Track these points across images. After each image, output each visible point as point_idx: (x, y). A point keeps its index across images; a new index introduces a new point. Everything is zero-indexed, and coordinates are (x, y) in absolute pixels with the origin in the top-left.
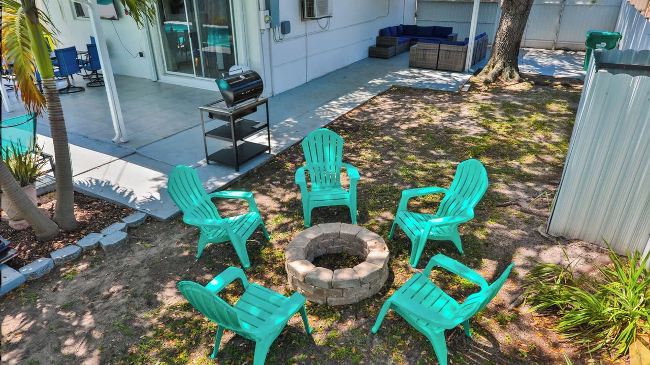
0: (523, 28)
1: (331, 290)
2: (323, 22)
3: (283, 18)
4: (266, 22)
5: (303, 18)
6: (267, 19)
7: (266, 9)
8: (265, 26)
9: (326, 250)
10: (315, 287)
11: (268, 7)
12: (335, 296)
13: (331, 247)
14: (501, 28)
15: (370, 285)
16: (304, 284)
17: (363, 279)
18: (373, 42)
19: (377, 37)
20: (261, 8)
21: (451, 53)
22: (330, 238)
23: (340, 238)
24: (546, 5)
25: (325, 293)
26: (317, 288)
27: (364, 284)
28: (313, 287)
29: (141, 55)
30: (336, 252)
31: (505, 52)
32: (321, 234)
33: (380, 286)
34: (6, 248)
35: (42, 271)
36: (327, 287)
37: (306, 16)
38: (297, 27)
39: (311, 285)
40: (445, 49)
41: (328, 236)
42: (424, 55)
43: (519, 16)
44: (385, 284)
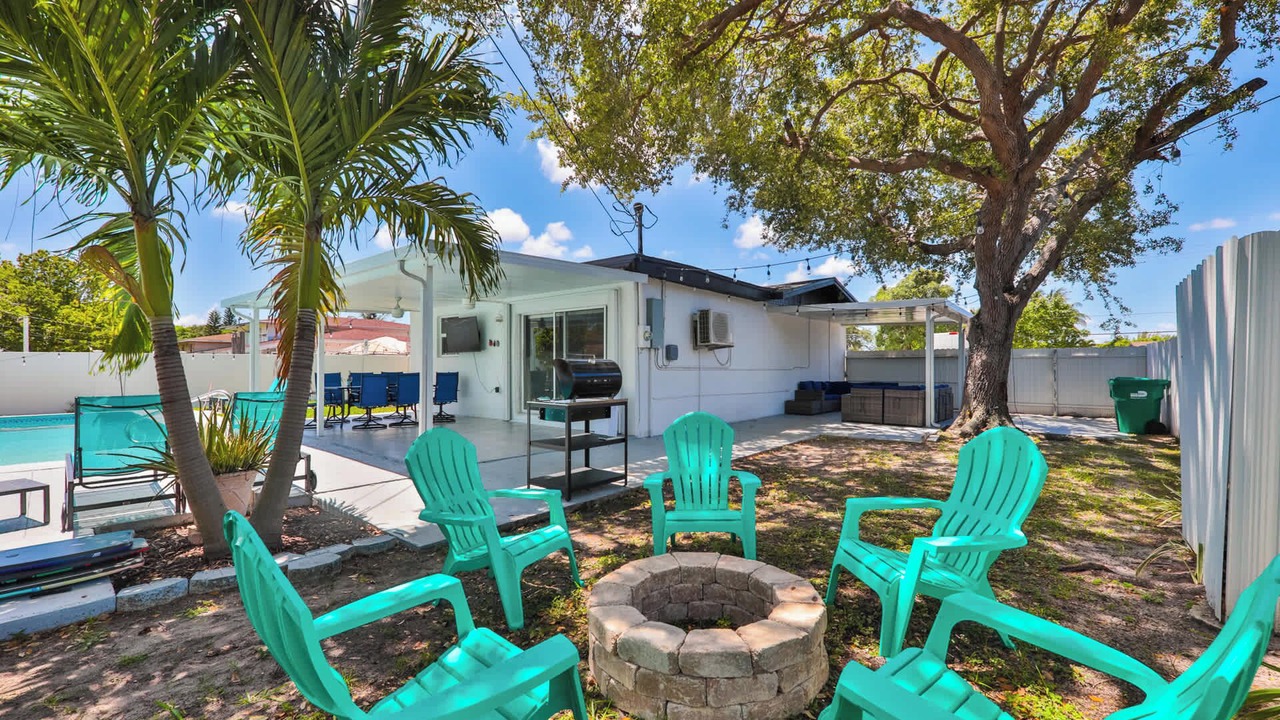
0: (1007, 365)
1: (677, 678)
2: (722, 354)
3: (669, 339)
4: (647, 339)
5: (696, 346)
6: (647, 335)
7: (648, 325)
8: (643, 343)
9: (685, 609)
10: (639, 667)
11: (649, 322)
12: (687, 699)
13: (698, 603)
14: (973, 364)
15: (780, 682)
16: (614, 659)
17: (760, 655)
18: (791, 396)
19: (796, 392)
20: (641, 322)
21: (902, 401)
22: (695, 581)
23: (716, 582)
24: (1030, 358)
25: (662, 686)
26: (641, 670)
27: (764, 672)
28: (634, 667)
29: (497, 390)
30: (707, 618)
31: (986, 395)
32: (676, 566)
33: (806, 694)
34: (132, 553)
35: (154, 597)
36: (665, 668)
37: (699, 343)
38: (686, 354)
39: (629, 661)
40: (891, 395)
41: (689, 576)
42: (863, 405)
43: (996, 347)
44: (821, 692)
